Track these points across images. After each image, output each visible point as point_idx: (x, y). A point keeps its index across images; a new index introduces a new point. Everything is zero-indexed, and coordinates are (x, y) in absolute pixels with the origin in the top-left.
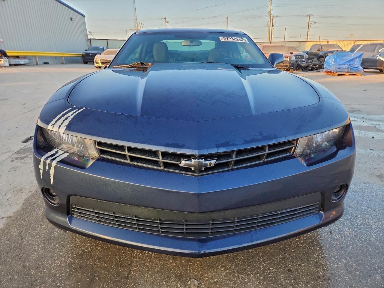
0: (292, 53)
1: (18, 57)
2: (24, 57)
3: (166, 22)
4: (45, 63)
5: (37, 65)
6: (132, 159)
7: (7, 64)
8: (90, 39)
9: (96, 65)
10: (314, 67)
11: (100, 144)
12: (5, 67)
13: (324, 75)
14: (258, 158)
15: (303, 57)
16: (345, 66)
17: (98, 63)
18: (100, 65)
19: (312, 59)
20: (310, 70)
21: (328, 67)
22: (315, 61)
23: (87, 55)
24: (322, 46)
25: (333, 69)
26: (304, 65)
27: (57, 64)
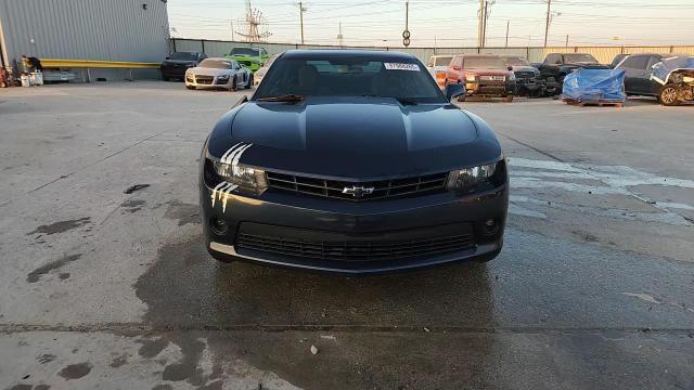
0: (510, 69)
1: (57, 69)
2: (68, 70)
3: (302, 10)
4: (100, 80)
5: (88, 82)
6: (300, 187)
7: (41, 81)
8: (174, 39)
9: (188, 84)
10: (549, 91)
11: (270, 174)
12: (38, 85)
13: (561, 105)
14: (413, 188)
15: (531, 74)
16: (594, 91)
17: (192, 81)
18: (195, 84)
19: (546, 77)
20: (542, 96)
21: (568, 92)
22: (552, 81)
23: (171, 66)
24: (563, 56)
25: (576, 95)
26: (532, 86)
27: (119, 81)
